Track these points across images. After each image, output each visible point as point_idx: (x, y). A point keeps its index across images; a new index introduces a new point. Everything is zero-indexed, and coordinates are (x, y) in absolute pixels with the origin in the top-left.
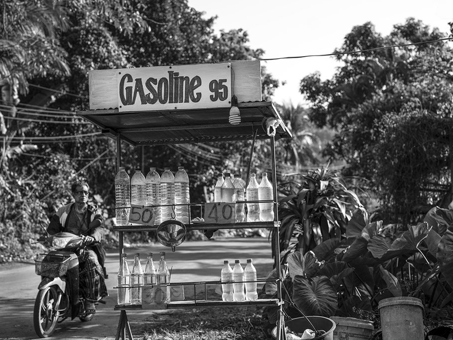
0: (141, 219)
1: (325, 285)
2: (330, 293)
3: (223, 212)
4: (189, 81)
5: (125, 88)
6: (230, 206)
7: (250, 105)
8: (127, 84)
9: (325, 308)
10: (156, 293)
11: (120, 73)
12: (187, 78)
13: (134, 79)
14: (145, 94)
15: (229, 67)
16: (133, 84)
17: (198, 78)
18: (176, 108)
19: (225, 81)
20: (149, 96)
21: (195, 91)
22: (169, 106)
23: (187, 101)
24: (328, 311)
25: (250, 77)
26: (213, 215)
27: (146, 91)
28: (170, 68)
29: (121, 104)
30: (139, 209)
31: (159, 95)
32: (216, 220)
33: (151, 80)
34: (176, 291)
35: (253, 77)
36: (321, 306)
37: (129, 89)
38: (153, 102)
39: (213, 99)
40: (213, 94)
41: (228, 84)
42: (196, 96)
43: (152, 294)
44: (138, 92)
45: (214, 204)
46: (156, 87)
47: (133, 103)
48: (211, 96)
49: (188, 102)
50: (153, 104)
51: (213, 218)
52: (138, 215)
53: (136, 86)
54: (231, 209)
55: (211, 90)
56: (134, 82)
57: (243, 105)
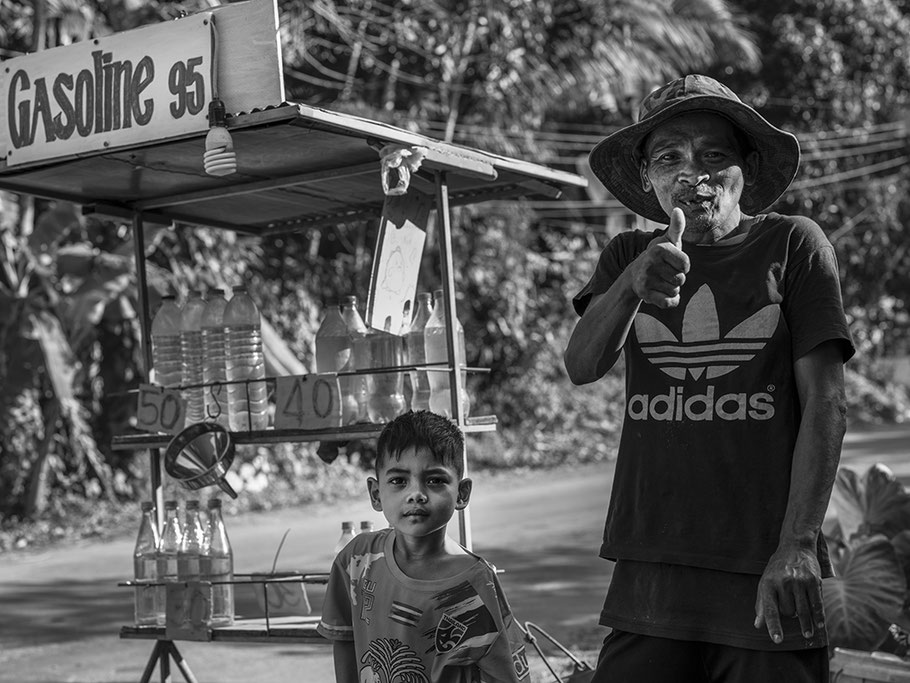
0: (159, 421)
1: (877, 557)
2: (887, 580)
3: (315, 400)
4: (131, 71)
5: (17, 105)
6: (327, 384)
7: (256, 119)
8: (21, 96)
9: (862, 621)
10: (192, 600)
11: (7, 70)
12: (128, 63)
13: (32, 81)
14: (53, 117)
15: (205, 23)
16: (30, 95)
17: (147, 62)
18: (106, 144)
19: (199, 61)
20: (59, 119)
21: (143, 96)
22: (95, 141)
23: (127, 125)
24: (868, 628)
25: (255, 43)
26: (293, 408)
27: (55, 109)
28: (96, 42)
29: (11, 146)
30: (155, 396)
31: (77, 117)
32: (300, 420)
33: (63, 78)
34: (289, 592)
35: (261, 43)
36: (851, 614)
37: (25, 105)
38: (65, 134)
39: (176, 113)
40: (176, 98)
41: (204, 70)
42: (143, 110)
43: (186, 603)
44: (40, 113)
45: (294, 380)
46: (71, 95)
47: (31, 142)
48: (173, 105)
49: (130, 126)
50: (66, 138)
51: (293, 414)
52: (154, 408)
53: (37, 100)
54: (330, 391)
55: (173, 89)
56: (33, 87)
57: (240, 122)
